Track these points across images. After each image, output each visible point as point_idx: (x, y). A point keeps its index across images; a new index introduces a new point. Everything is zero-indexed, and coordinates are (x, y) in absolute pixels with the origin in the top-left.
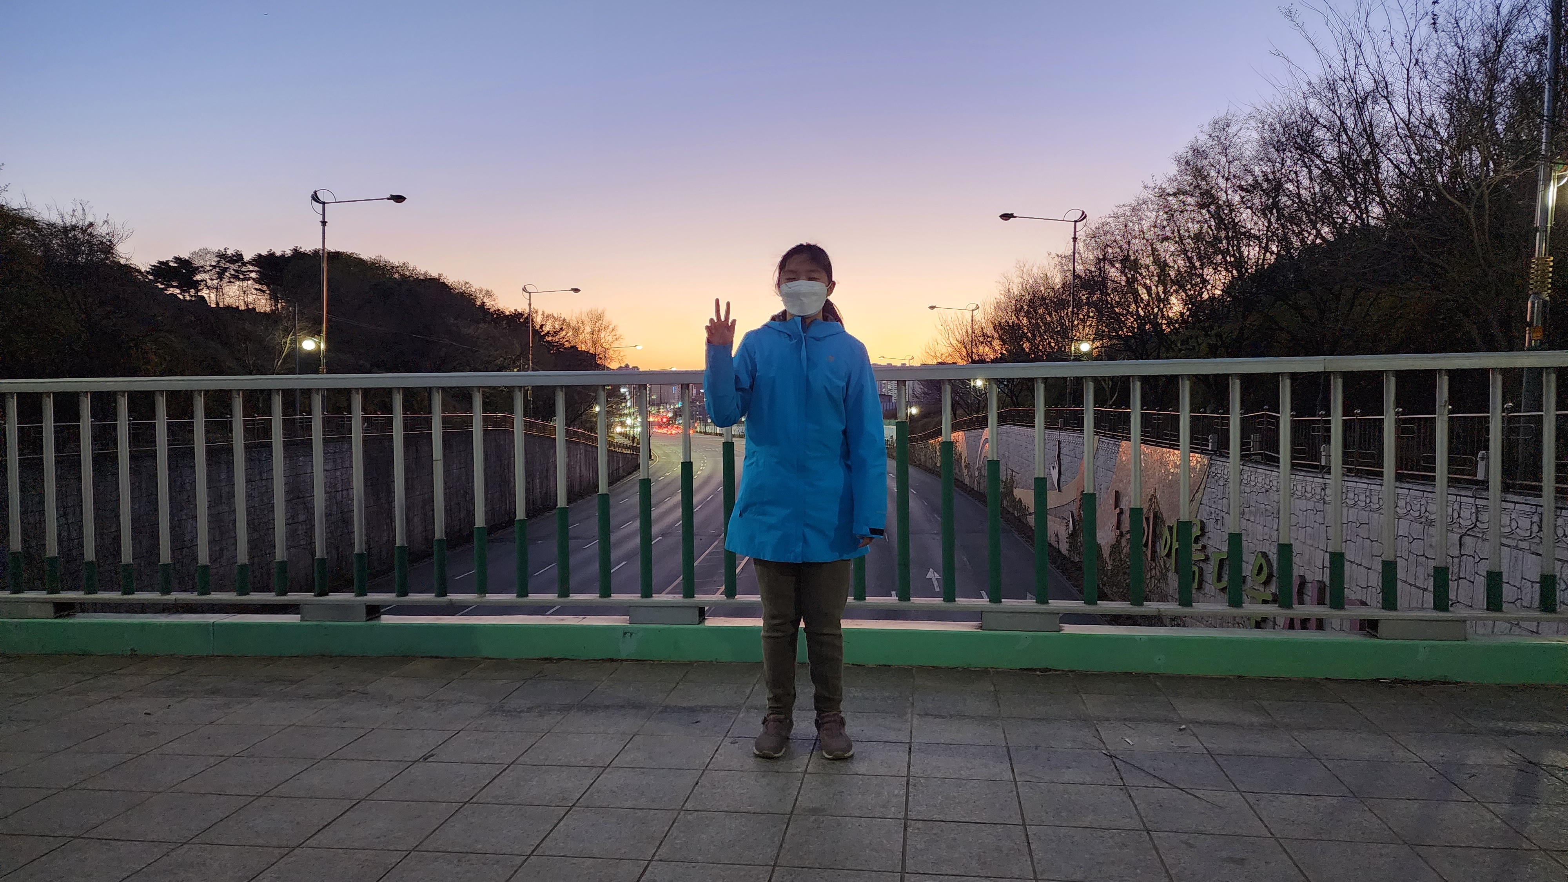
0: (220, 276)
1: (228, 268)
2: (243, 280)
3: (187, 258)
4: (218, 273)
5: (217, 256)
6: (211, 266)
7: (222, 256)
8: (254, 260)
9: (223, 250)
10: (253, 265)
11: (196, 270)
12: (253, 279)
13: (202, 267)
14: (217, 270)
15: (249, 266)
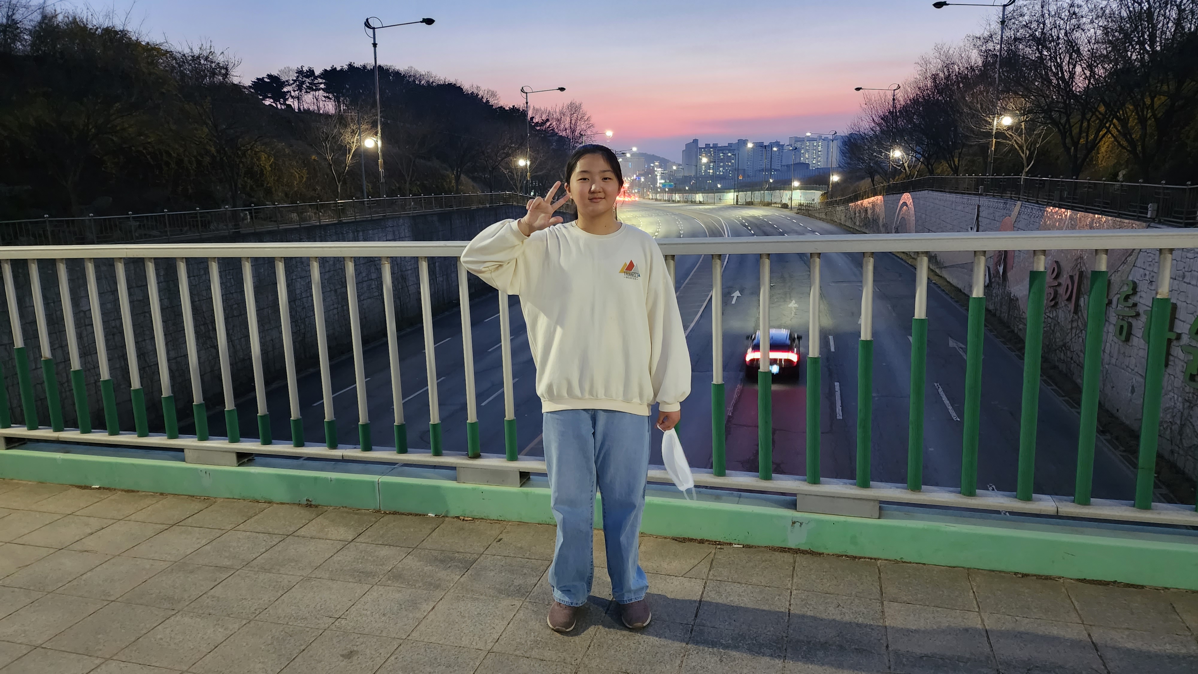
0: (300, 88)
1: (305, 81)
2: (316, 90)
3: (276, 75)
4: (298, 86)
5: (296, 73)
6: (293, 80)
7: (300, 72)
8: (322, 74)
9: (300, 68)
10: (321, 78)
11: (283, 84)
12: (323, 89)
13: (287, 81)
14: (298, 83)
15: (319, 79)
